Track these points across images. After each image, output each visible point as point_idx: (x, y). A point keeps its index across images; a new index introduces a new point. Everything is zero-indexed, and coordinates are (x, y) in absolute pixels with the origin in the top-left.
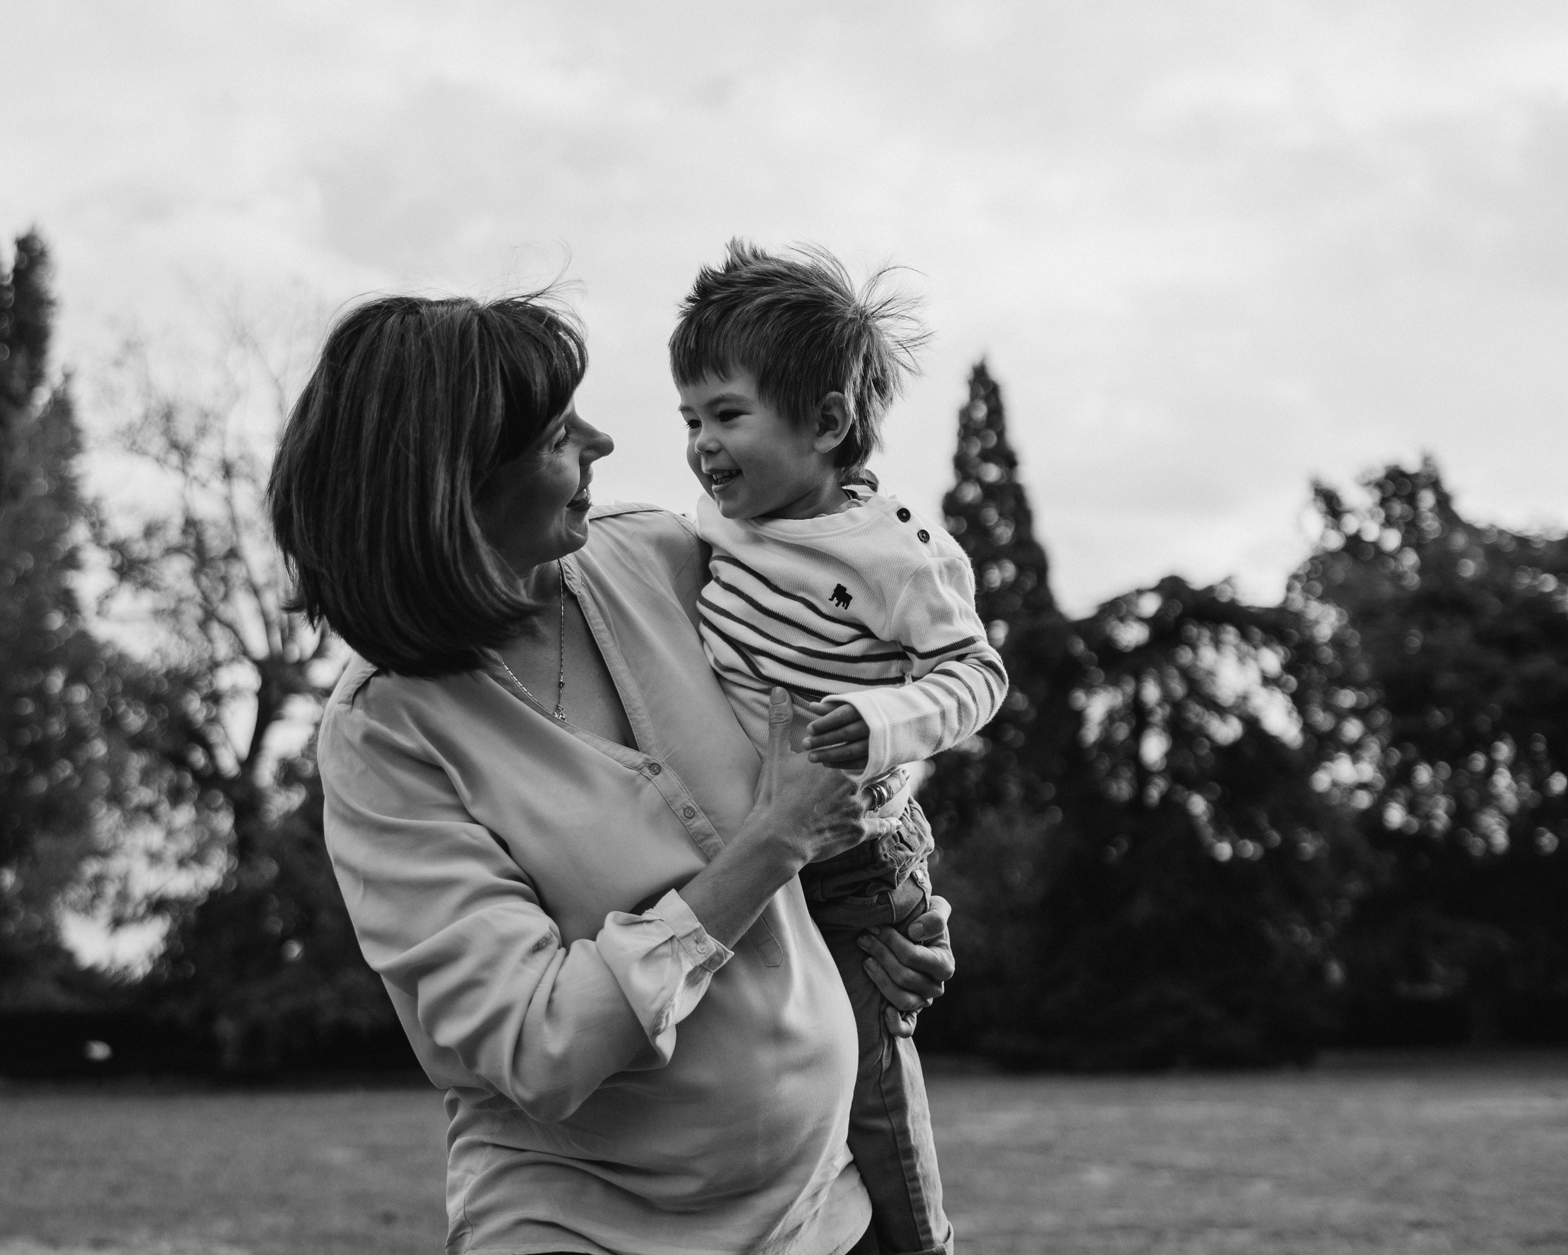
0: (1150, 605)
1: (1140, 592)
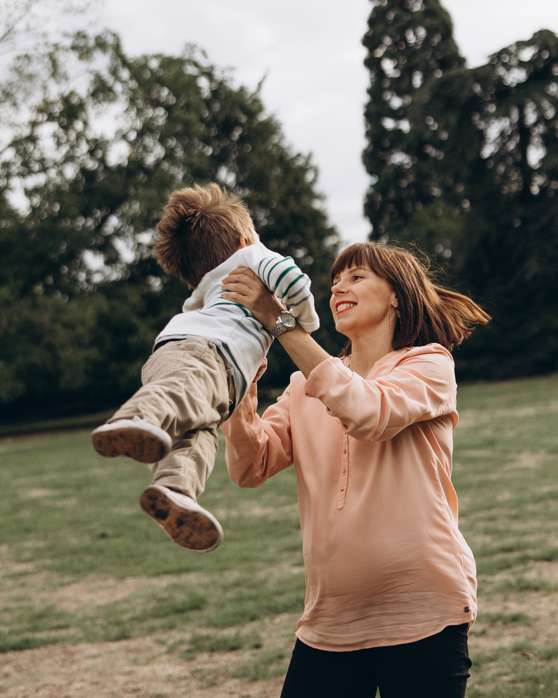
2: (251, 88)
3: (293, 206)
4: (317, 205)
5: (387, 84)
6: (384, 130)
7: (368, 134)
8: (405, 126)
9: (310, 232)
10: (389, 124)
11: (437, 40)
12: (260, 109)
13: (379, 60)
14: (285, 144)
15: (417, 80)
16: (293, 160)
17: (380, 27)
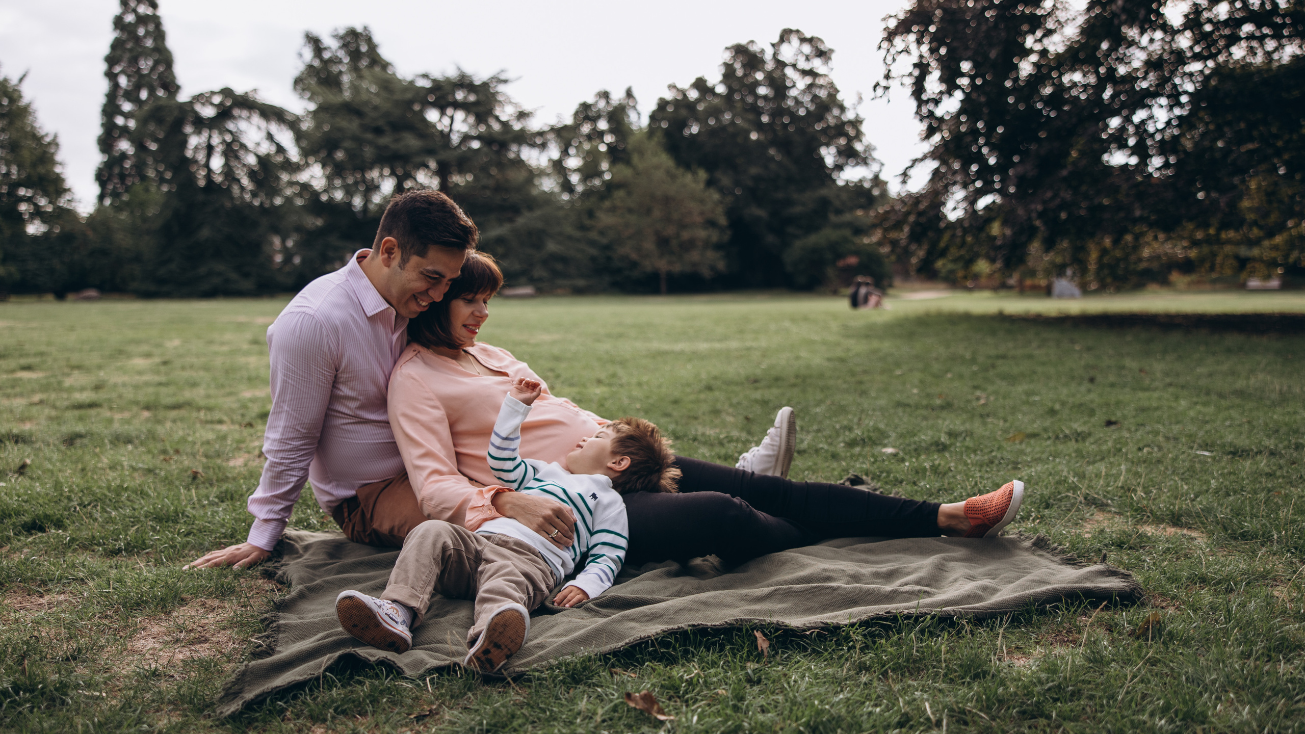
0: (217, 100)
1: (213, 93)
2: (14, 80)
3: (41, 170)
4: (58, 169)
5: (121, 92)
6: (115, 126)
7: (103, 125)
8: (132, 124)
9: (51, 189)
10: (120, 121)
11: (161, 69)
12: (20, 97)
13: (116, 75)
14: (37, 125)
15: (144, 95)
16: (42, 137)
17: (119, 53)
